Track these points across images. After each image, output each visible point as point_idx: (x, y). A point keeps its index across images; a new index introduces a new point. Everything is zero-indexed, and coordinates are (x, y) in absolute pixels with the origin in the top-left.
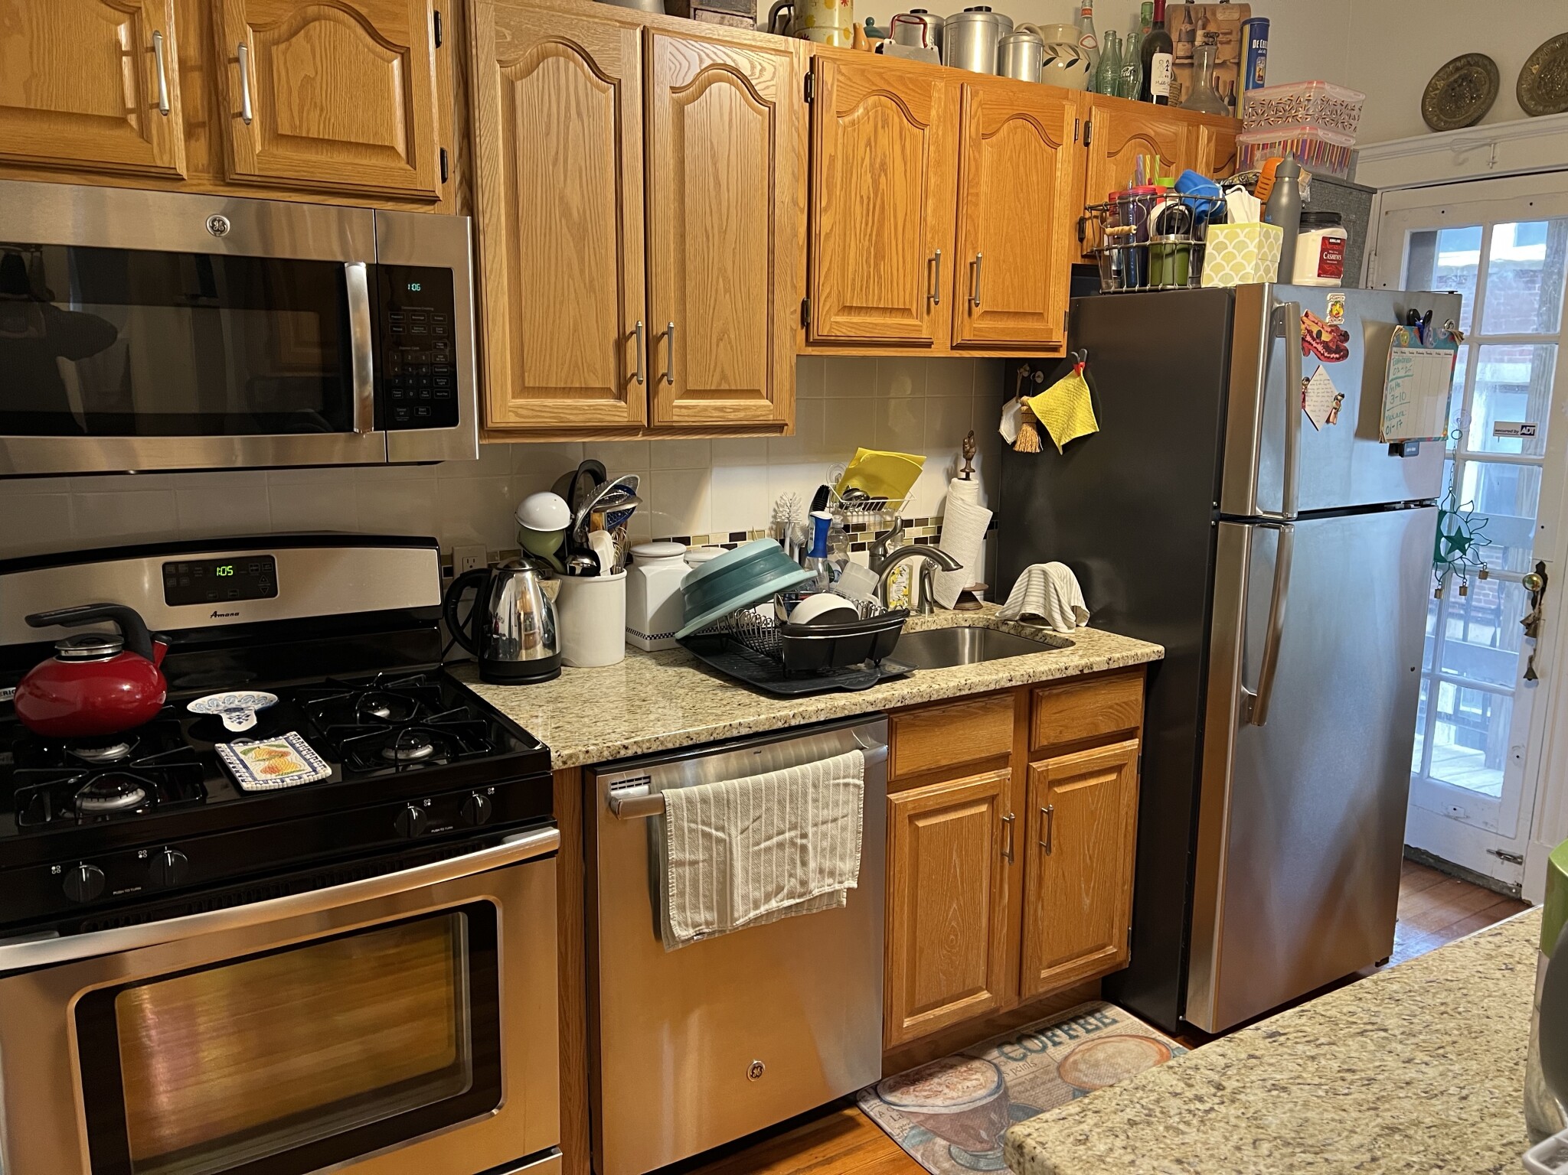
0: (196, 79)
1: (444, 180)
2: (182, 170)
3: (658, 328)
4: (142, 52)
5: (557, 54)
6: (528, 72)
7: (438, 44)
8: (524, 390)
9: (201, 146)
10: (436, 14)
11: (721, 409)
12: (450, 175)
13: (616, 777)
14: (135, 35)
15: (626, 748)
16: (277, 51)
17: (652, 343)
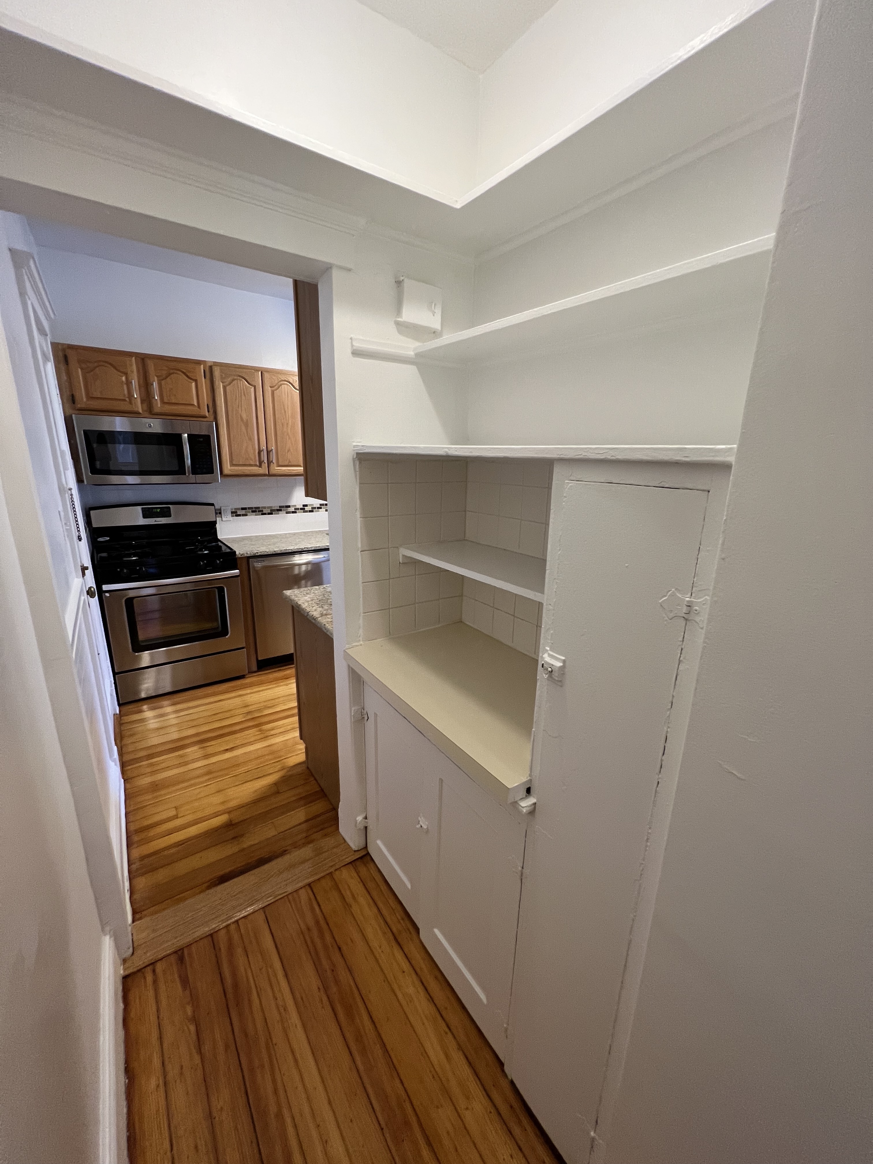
0: (143, 389)
1: (208, 412)
2: (141, 411)
3: (269, 449)
4: (128, 383)
5: (237, 379)
6: (230, 384)
7: (205, 378)
8: (232, 465)
9: (145, 405)
10: (204, 371)
11: (289, 470)
12: (210, 410)
13: (255, 560)
14: (127, 378)
15: (257, 553)
16: (163, 382)
17: (268, 452)
